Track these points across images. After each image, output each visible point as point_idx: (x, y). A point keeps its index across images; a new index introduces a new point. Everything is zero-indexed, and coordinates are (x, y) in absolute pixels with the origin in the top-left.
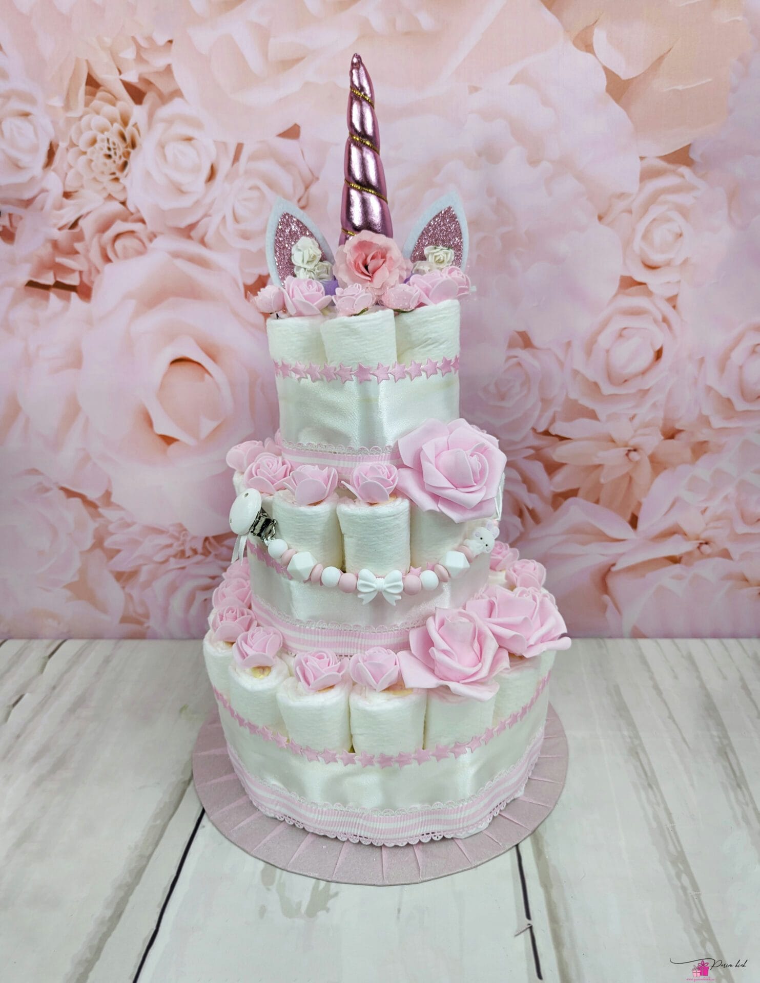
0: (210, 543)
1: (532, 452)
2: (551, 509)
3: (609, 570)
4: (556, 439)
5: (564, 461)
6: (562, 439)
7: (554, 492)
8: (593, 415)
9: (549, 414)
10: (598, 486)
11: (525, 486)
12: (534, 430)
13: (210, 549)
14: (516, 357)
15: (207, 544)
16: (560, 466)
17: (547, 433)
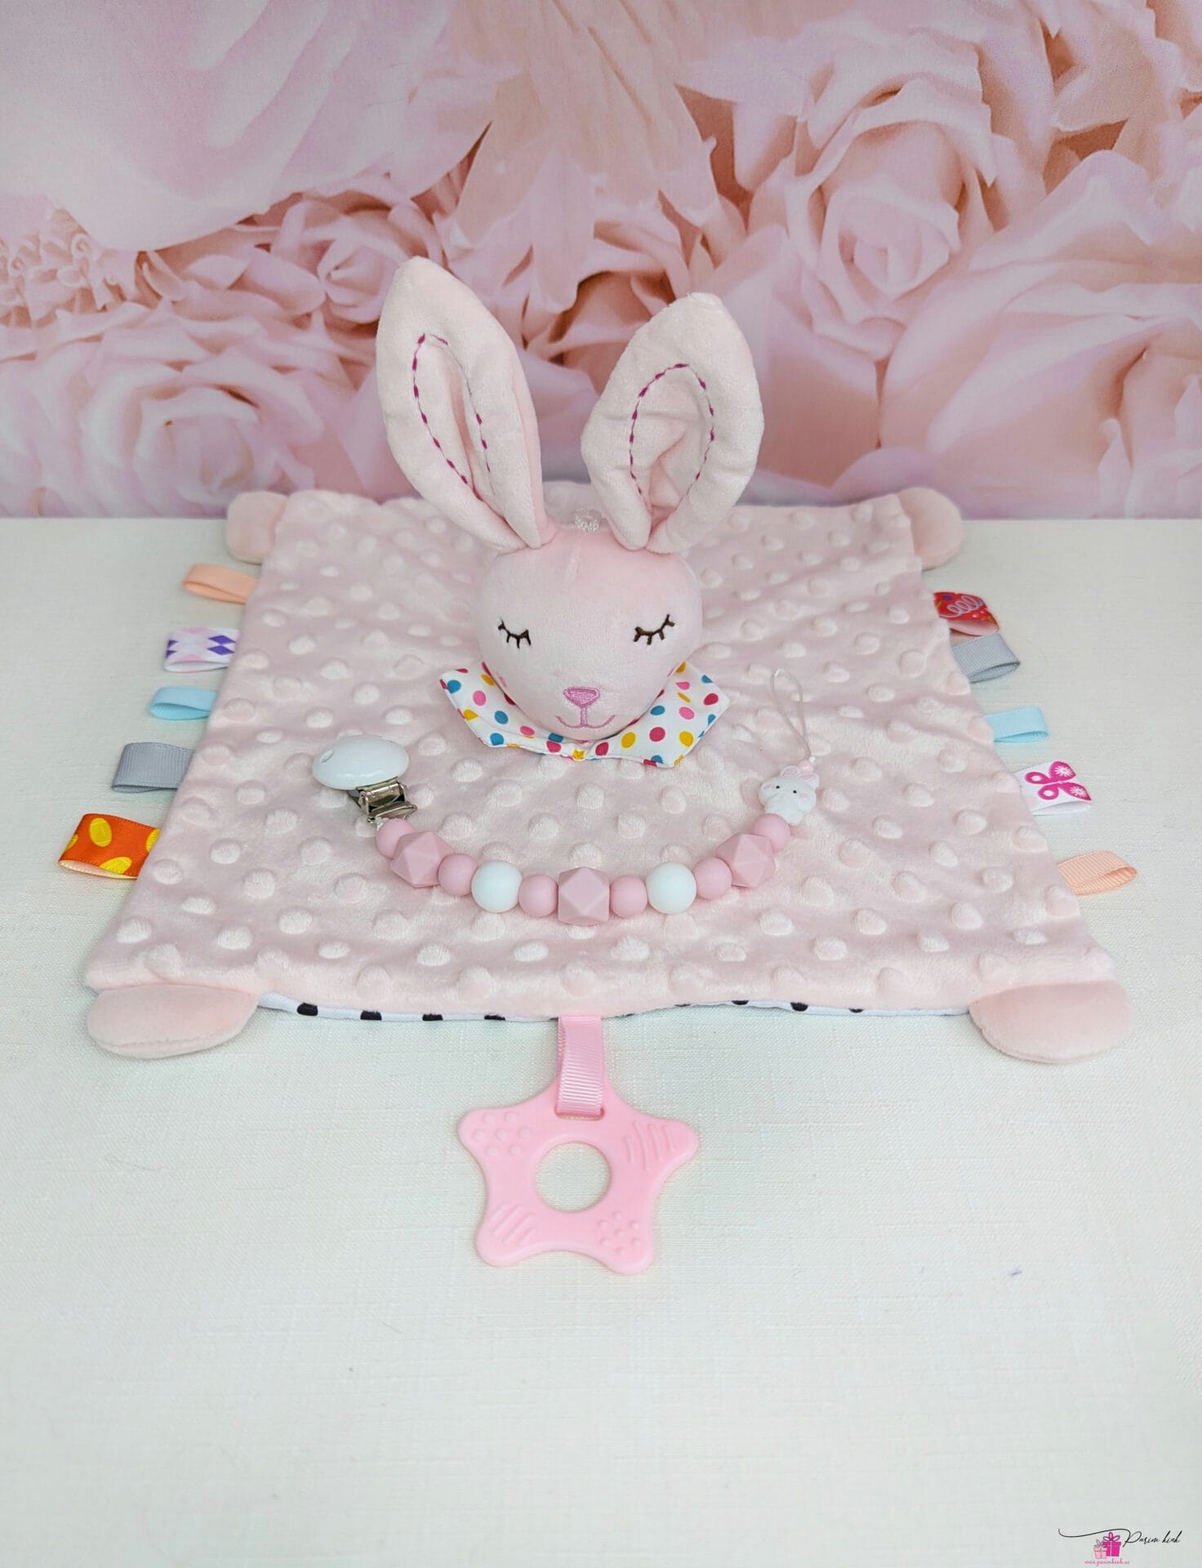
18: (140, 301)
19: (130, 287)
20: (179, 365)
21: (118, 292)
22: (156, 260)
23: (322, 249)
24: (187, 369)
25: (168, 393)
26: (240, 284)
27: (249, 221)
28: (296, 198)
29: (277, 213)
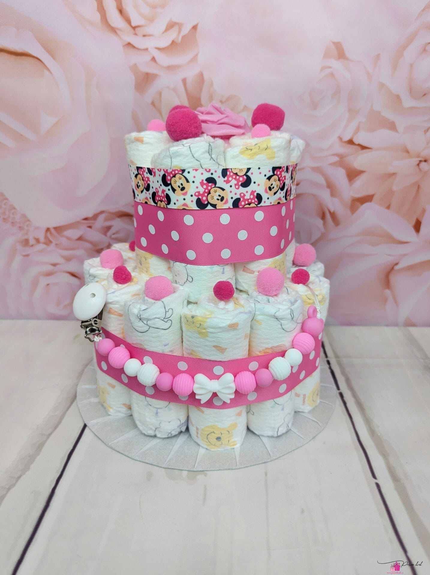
0: (51, 233)
1: (336, 159)
2: (349, 212)
3: (393, 268)
4: (359, 148)
5: (362, 169)
6: (363, 148)
7: (352, 197)
8: (392, 126)
9: (354, 125)
10: (390, 193)
11: (328, 191)
12: (340, 139)
13: (51, 239)
14: (330, 67)
15: (48, 234)
16: (360, 173)
17: (351, 142)
18: (45, 243)
19: (42, 239)
20: (54, 265)
21: (38, 241)
22: (53, 231)
23: (109, 228)
24: (58, 266)
25: (49, 274)
26: (80, 239)
27: (86, 219)
28: (102, 212)
29: (95, 217)
